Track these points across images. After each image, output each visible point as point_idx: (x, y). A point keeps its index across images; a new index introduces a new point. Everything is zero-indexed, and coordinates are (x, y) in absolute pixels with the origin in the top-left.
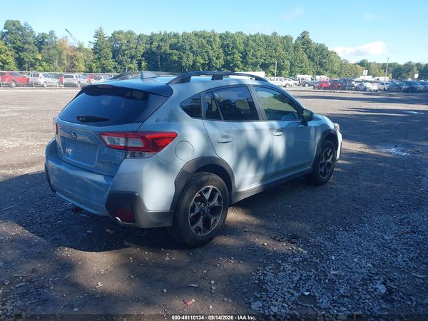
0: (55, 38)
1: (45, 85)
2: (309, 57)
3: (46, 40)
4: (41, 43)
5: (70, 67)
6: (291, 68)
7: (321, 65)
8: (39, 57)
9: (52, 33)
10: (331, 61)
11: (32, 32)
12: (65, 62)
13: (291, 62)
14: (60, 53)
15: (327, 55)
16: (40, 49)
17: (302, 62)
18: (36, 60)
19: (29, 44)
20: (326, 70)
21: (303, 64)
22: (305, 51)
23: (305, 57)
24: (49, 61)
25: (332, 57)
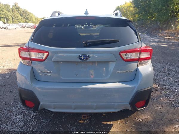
2: (20, 15)
6: (12, 20)
7: (27, 18)
10: (31, 17)
13: (12, 17)
15: (29, 14)
17: (18, 17)
20: (30, 21)
21: (18, 18)
22: (18, 12)
23: (18, 15)
25: (31, 15)
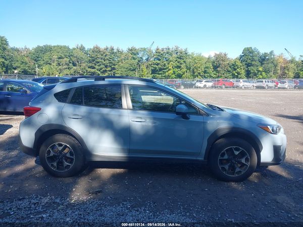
0: (274, 55)
1: (243, 87)
3: (267, 58)
4: (263, 60)
5: (282, 75)
8: (261, 69)
9: (271, 53)
11: (259, 53)
12: (279, 71)
14: (276, 66)
16: (262, 64)
18: (259, 71)
19: (255, 61)
24: (267, 71)
